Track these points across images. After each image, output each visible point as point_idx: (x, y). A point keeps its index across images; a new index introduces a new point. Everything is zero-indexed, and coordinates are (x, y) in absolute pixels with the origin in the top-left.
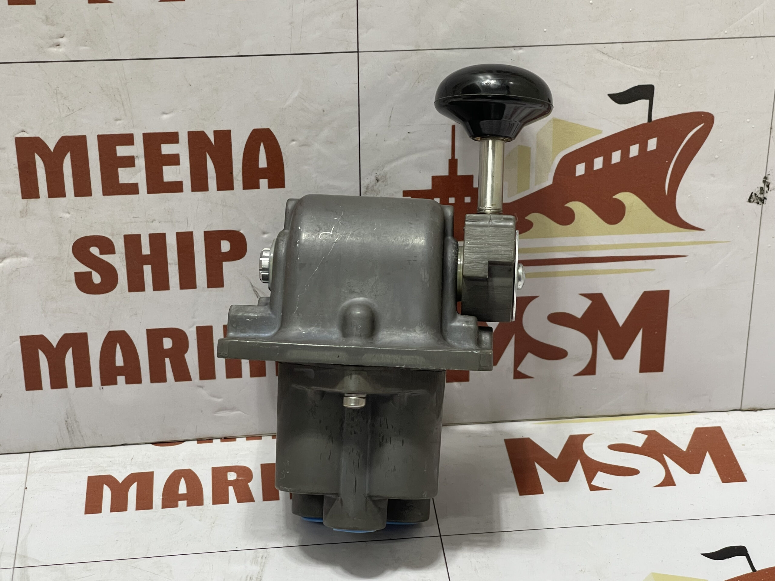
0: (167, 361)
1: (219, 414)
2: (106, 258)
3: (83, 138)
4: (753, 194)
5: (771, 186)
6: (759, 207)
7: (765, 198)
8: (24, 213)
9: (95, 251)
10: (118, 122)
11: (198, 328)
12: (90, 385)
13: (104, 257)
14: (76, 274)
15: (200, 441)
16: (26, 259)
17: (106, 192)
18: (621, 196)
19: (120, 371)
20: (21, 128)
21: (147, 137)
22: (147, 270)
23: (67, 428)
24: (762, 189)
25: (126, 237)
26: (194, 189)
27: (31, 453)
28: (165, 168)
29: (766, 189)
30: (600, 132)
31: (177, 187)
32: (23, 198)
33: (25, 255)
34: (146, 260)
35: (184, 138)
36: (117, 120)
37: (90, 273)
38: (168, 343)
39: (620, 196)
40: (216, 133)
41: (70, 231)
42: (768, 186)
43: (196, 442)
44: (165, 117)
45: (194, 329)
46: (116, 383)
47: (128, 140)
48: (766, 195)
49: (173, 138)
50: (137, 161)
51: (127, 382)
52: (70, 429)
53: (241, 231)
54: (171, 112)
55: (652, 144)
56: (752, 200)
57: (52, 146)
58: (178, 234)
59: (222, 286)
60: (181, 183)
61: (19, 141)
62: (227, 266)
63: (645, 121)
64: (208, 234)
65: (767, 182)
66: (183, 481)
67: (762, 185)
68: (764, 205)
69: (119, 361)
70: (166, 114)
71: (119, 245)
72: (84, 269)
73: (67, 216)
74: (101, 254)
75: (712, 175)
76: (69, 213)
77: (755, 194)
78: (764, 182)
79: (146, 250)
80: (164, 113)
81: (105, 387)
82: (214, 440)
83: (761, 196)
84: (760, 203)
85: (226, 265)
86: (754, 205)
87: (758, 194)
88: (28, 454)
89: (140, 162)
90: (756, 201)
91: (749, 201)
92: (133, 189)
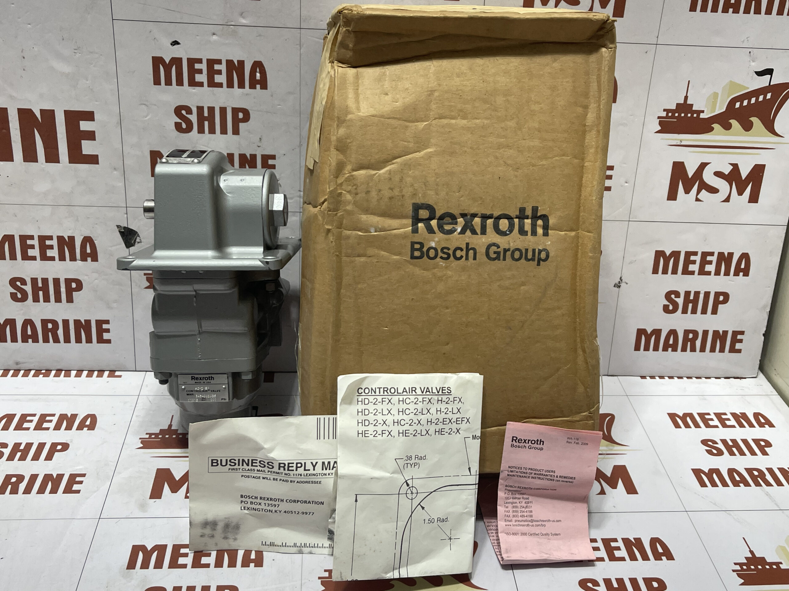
4: (616, 284)
5: (623, 281)
6: (618, 289)
7: (620, 286)
24: (619, 282)
29: (621, 282)
42: (622, 281)
48: (621, 284)
67: (620, 280)
68: (620, 289)
78: (620, 279)
83: (619, 285)
86: (616, 288)
87: (618, 284)
91: (614, 286)
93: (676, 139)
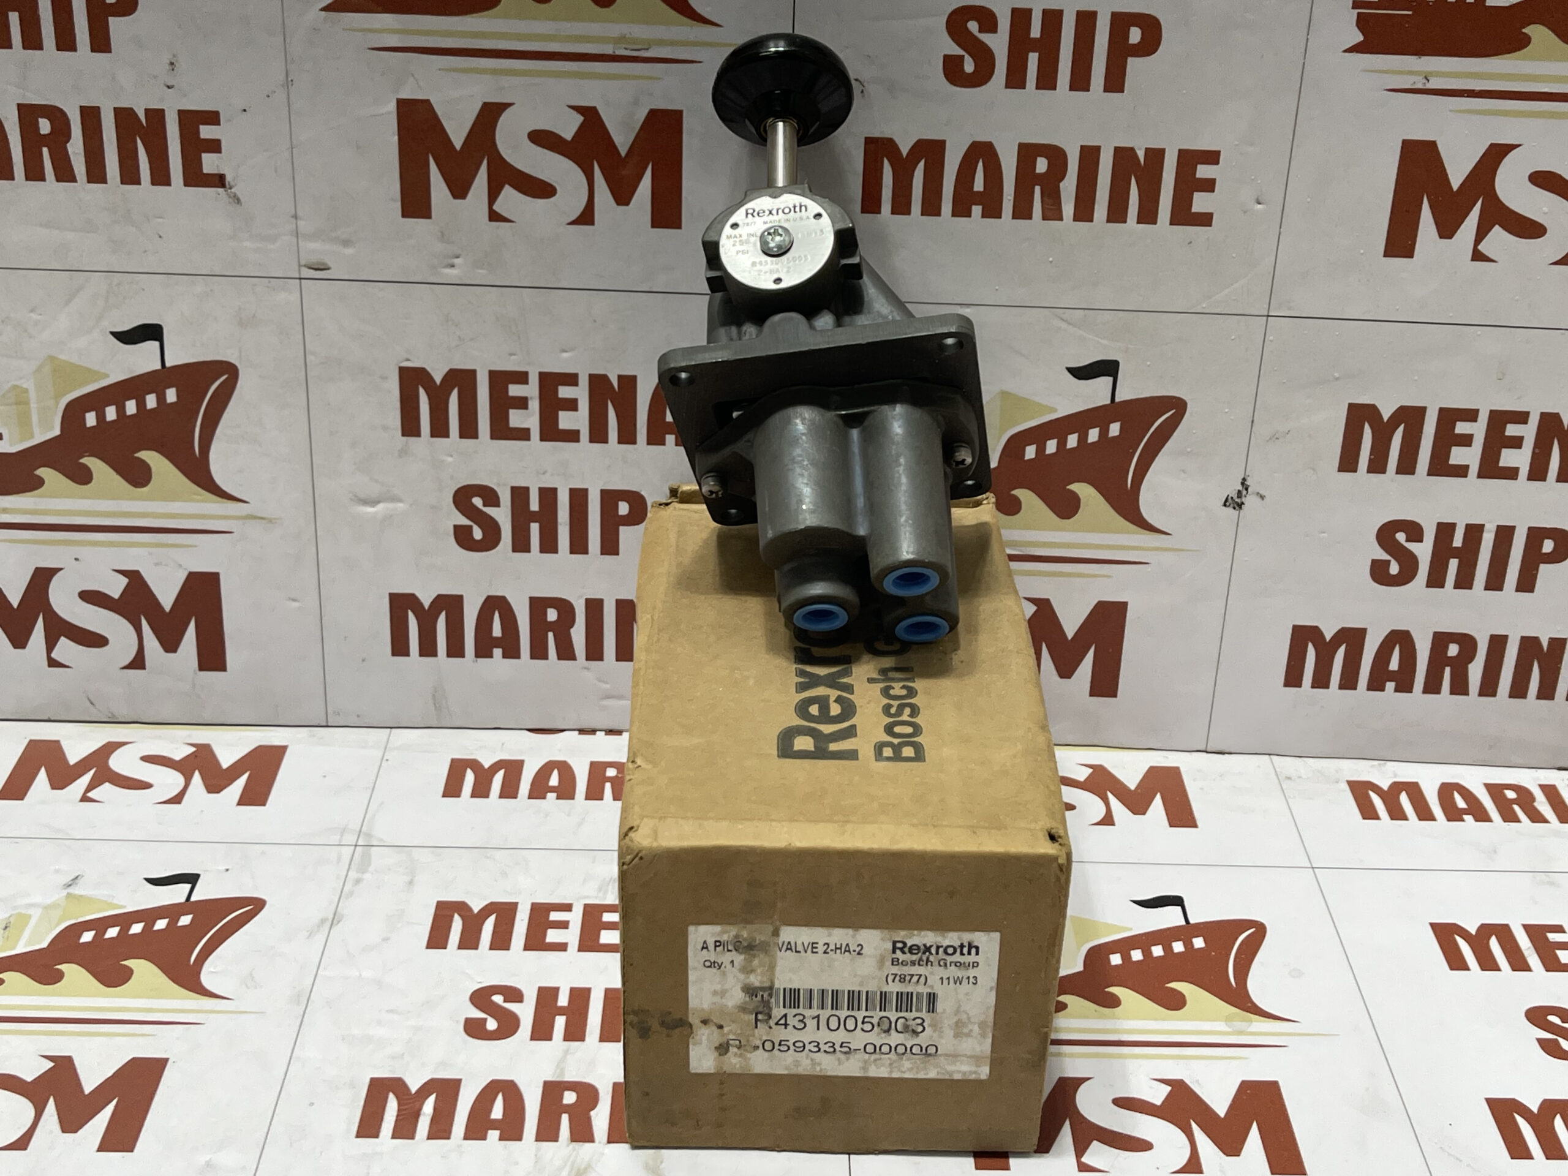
0: (551, 635)
1: (606, 702)
2: (489, 511)
3: (473, 373)
4: (1230, 497)
5: (1249, 490)
6: (1236, 512)
8: (403, 452)
9: (477, 501)
10: (513, 357)
11: (587, 600)
12: (462, 656)
13: (487, 510)
14: (455, 527)
15: (582, 731)
16: (401, 505)
17: (494, 436)
18: (1077, 487)
19: (497, 643)
20: (406, 356)
21: (543, 376)
22: (535, 528)
23: (435, 704)
24: (1239, 492)
25: (513, 489)
26: (592, 440)
27: (393, 730)
28: (561, 413)
29: (1244, 492)
30: (1055, 410)
31: (572, 436)
32: (403, 435)
33: (400, 501)
34: (534, 517)
35: (584, 381)
36: (511, 354)
37: (471, 527)
38: (552, 615)
39: (1075, 487)
40: (620, 378)
41: (452, 477)
43: (577, 732)
44: (565, 355)
45: (582, 602)
46: (491, 656)
47: (521, 378)
48: (1244, 500)
49: (571, 379)
50: (530, 403)
51: (505, 656)
52: (437, 706)
53: (643, 493)
54: (572, 350)
55: (1115, 429)
56: (1228, 504)
57: (438, 379)
58: (571, 490)
59: (617, 554)
60: (578, 432)
61: (403, 371)
62: (624, 532)
63: (1108, 402)
64: (605, 493)
65: (1247, 485)
66: (555, 774)
67: (1240, 488)
68: (1241, 511)
69: (497, 631)
70: (566, 351)
71: (505, 497)
72: (464, 521)
73: (450, 459)
74: (485, 505)
75: (1184, 471)
76: (451, 456)
77: (1232, 498)
78: (1243, 484)
79: (534, 506)
80: (564, 351)
81: (480, 660)
82: (598, 733)
83: (1239, 500)
84: (1237, 508)
85: (621, 528)
86: (1230, 510)
87: (1235, 497)
88: (389, 729)
89: (534, 405)
90: (1232, 505)
91: (1225, 505)
92: (523, 434)
93: (1411, 73)
